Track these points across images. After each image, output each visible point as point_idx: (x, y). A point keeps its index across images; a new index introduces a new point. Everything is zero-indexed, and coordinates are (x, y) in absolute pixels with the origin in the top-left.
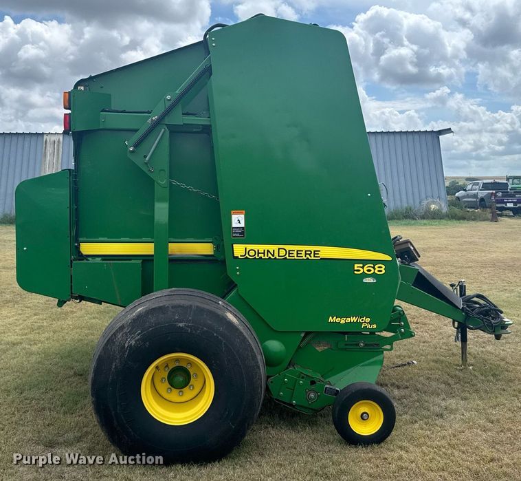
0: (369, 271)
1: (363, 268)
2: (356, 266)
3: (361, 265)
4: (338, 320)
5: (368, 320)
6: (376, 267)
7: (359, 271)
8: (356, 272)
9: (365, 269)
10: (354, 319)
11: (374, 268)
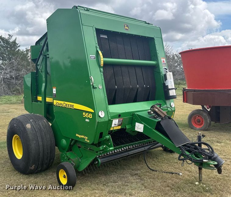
0: (87, 116)
1: (85, 114)
2: (84, 113)
3: (85, 113)
4: (78, 136)
5: (87, 138)
6: (89, 115)
7: (84, 115)
8: (83, 116)
9: (86, 115)
10: (83, 137)
11: (88, 115)
